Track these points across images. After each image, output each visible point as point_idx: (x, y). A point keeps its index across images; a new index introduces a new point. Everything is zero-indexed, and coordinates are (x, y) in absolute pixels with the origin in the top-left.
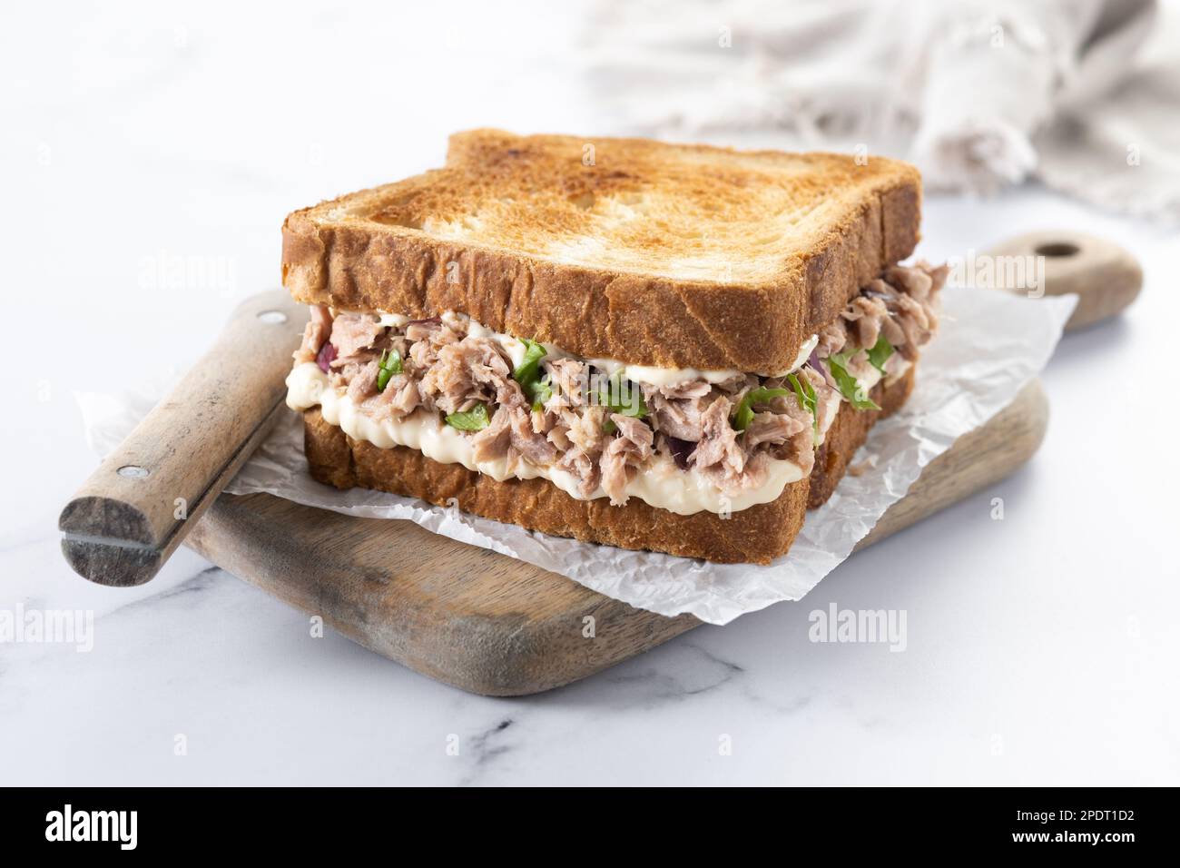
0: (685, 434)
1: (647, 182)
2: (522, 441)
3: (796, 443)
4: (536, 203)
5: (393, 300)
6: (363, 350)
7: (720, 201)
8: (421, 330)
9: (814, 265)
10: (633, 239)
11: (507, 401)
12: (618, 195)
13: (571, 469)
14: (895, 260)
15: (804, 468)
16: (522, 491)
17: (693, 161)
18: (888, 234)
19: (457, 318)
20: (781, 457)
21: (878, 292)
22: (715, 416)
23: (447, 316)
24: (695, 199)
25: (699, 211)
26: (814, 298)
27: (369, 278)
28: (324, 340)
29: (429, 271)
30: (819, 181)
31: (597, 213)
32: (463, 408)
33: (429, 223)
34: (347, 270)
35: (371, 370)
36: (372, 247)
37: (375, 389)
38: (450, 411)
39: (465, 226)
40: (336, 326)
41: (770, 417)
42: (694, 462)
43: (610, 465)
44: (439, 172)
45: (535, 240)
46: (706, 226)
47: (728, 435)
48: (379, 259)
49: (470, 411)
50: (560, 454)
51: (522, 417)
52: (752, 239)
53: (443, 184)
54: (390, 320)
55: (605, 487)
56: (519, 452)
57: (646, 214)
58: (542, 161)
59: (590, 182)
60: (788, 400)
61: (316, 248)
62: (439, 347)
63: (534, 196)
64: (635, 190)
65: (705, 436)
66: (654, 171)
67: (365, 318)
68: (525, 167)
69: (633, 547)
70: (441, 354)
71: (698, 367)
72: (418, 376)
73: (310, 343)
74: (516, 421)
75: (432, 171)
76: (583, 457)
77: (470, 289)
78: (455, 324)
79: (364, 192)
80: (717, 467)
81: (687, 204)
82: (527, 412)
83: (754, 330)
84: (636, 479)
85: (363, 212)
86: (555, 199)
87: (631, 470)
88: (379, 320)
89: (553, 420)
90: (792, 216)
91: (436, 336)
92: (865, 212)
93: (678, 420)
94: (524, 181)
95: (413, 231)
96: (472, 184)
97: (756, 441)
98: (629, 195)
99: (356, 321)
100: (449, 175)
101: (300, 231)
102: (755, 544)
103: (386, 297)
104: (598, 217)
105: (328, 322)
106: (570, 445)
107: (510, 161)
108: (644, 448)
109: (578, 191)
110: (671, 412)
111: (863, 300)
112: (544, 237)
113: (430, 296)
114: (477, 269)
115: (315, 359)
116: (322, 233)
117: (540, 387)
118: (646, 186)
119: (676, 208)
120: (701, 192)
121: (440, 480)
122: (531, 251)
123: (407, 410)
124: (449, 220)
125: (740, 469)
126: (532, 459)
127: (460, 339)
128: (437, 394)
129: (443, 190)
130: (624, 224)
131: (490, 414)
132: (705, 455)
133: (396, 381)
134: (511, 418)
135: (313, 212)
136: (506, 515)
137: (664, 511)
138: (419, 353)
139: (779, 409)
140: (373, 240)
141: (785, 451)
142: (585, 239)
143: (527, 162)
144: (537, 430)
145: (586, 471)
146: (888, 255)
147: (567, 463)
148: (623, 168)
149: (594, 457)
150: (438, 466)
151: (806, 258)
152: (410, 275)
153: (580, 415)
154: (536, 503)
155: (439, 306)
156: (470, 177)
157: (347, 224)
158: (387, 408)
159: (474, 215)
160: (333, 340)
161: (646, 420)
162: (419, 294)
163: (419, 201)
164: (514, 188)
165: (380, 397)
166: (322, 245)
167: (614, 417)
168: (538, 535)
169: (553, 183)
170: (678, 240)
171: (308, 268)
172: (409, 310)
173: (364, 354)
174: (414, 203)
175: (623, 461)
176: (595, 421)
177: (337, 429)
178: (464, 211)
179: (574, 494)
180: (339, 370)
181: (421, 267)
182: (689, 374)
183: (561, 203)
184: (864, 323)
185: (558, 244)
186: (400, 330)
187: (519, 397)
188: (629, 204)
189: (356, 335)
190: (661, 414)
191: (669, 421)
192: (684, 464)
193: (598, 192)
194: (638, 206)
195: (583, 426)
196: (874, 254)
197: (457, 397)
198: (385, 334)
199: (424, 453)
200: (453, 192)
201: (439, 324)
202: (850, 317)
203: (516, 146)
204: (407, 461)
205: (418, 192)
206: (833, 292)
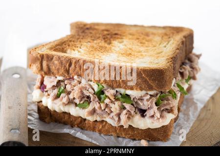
0: (143, 108)
1: (124, 36)
2: (99, 111)
3: (173, 108)
4: (96, 44)
5: (60, 73)
6: (54, 86)
7: (144, 41)
8: (69, 81)
10: (124, 54)
11: (94, 100)
12: (117, 40)
15: (175, 115)
16: (98, 124)
19: (79, 78)
20: (169, 112)
21: (186, 63)
22: (151, 103)
23: (76, 77)
24: (137, 41)
25: (139, 44)
27: (54, 67)
28: (42, 83)
29: (70, 65)
30: (168, 34)
31: (113, 46)
32: (82, 102)
33: (69, 51)
34: (47, 65)
35: (56, 91)
36: (54, 59)
37: (57, 97)
38: (78, 103)
39: (79, 52)
40: (45, 79)
41: (166, 102)
42: (146, 115)
43: (123, 117)
44: (69, 36)
45: (98, 55)
46: (142, 49)
47: (155, 108)
48: (56, 62)
49: (84, 103)
50: (109, 114)
51: (98, 105)
52: (155, 53)
53: (71, 39)
54: (60, 78)
55: (122, 123)
56: (98, 114)
57: (125, 46)
58: (95, 31)
59: (109, 36)
60: (170, 97)
61: (38, 59)
62: (75, 86)
63: (95, 42)
64: (122, 38)
65: (149, 108)
66: (124, 33)
67: (53, 78)
68: (91, 33)
69: (129, 138)
70: (75, 88)
71: (146, 90)
72: (69, 93)
73: (38, 84)
74: (97, 106)
75: (67, 36)
76: (116, 115)
77: (82, 69)
78: (78, 79)
79: (50, 43)
80: (153, 116)
81: (136, 42)
82: (99, 103)
84: (131, 120)
85: (51, 49)
86: (101, 42)
87: (129, 118)
88: (56, 78)
89: (107, 105)
90: (164, 45)
91: (73, 83)
92: (183, 43)
93: (141, 104)
94: (91, 37)
95: (65, 54)
96: (78, 39)
97: (162, 109)
98: (120, 40)
99: (51, 78)
100: (72, 36)
101: (34, 55)
102: (163, 136)
103: (58, 72)
105: (43, 78)
106: (112, 112)
107: (87, 31)
109: (106, 40)
110: (139, 102)
111: (184, 66)
112: (100, 54)
113: (70, 72)
115: (40, 88)
116: (40, 55)
117: (102, 96)
119: (133, 44)
120: (138, 39)
121: (75, 121)
122: (98, 59)
123: (66, 103)
124: (74, 50)
125: (159, 117)
126: (101, 115)
127: (80, 83)
128: (74, 98)
129: (71, 41)
130: (120, 49)
131: (89, 104)
132: (148, 114)
133: (63, 95)
134: (95, 105)
135: (37, 49)
136: (94, 130)
137: (138, 129)
138: (68, 87)
139: (168, 100)
140: (54, 57)
141: (170, 111)
142: (111, 54)
143: (91, 31)
144: (103, 109)
145: (117, 119)
146: (187, 53)
147: (111, 117)
148: (116, 32)
149: (119, 115)
150: (75, 117)
151: (172, 58)
152: (65, 66)
153: (114, 104)
154: (102, 127)
155: (73, 74)
157: (47, 53)
158: (61, 102)
159: (80, 48)
160: (45, 83)
161: (132, 104)
162: (68, 71)
163: (65, 45)
164: (89, 40)
165: (59, 99)
166: (40, 59)
167: (124, 104)
168: (102, 135)
169: (99, 38)
170: (136, 54)
171: (36, 65)
172: (65, 75)
173: (54, 87)
174: (64, 45)
175: (127, 116)
176: (119, 105)
177: (47, 107)
178: (77, 47)
179: (113, 125)
180: (47, 91)
181: (67, 65)
182: (144, 92)
183: (103, 44)
184: (185, 72)
185: (104, 56)
186: (63, 81)
187: (97, 99)
188: (120, 43)
189: (51, 82)
190: (136, 103)
191: (139, 104)
192: (143, 116)
193: (112, 39)
194: (123, 44)
195: (115, 107)
196: (184, 53)
197: (80, 99)
198: (59, 82)
199: (71, 114)
200: (74, 41)
201: (74, 79)
202: (181, 71)
203: (88, 26)
204: (66, 116)
205: (65, 42)
206: (177, 66)
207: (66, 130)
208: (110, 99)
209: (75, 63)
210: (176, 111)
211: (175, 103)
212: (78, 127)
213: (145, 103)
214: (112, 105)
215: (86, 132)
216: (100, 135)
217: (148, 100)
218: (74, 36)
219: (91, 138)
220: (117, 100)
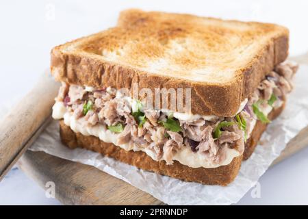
0: (195, 139)
1: (188, 33)
2: (135, 138)
3: (238, 143)
4: (146, 42)
5: (90, 82)
7: (214, 42)
8: (99, 94)
9: (247, 73)
10: (179, 60)
11: (130, 123)
12: (177, 39)
13: (153, 149)
14: (279, 63)
15: (240, 152)
16: (135, 155)
17: (207, 23)
18: (277, 54)
19: (113, 91)
20: (232, 148)
21: (271, 77)
22: (206, 133)
23: (109, 89)
24: (206, 41)
25: (206, 47)
26: (246, 85)
27: (81, 74)
28: (66, 94)
29: (102, 72)
30: (252, 33)
31: (168, 47)
32: (113, 125)
33: (105, 52)
34: (73, 70)
35: (81, 107)
36: (82, 62)
37: (83, 114)
38: (109, 125)
39: (118, 54)
40: (71, 89)
41: (227, 133)
42: (198, 149)
43: (167, 149)
44: (112, 29)
45: (142, 60)
46: (207, 54)
47: (211, 140)
48: (84, 67)
49: (116, 125)
50: (149, 144)
51: (135, 130)
52: (224, 60)
53: (113, 34)
54: (89, 89)
55: (165, 157)
56: (134, 142)
57: (186, 48)
58: (151, 23)
59: (168, 33)
60: (235, 126)
61: (62, 61)
62: (106, 101)
63: (146, 40)
65: (203, 140)
66: (192, 28)
67: (80, 87)
68: (145, 26)
70: (106, 104)
71: (200, 114)
72: (98, 111)
73: (61, 95)
74: (132, 130)
76: (157, 146)
77: (117, 79)
78: (111, 92)
79: (83, 38)
80: (207, 152)
82: (137, 128)
83: (222, 101)
84: (177, 155)
85: (81, 47)
86: (153, 40)
87: (174, 151)
88: (85, 88)
89: (146, 131)
91: (105, 97)
93: (193, 134)
94: (143, 32)
95: (98, 57)
96: (124, 34)
97: (222, 142)
98: (181, 39)
99: (77, 88)
100: (115, 30)
101: (56, 55)
102: (221, 179)
103: (87, 81)
104: (167, 49)
105: (68, 86)
106: (152, 141)
107: (140, 23)
108: (180, 144)
109: (163, 37)
111: (266, 82)
112: (146, 59)
113: (103, 81)
114: (119, 73)
115: (63, 101)
116: (64, 56)
117: (142, 118)
118: (187, 35)
119: (198, 45)
120: (207, 38)
121: (106, 148)
122: (140, 66)
123: (93, 124)
124: (112, 51)
125: (215, 154)
126: (139, 144)
127: (113, 98)
128: (104, 118)
129: (112, 37)
130: (177, 53)
131: (124, 127)
132: (203, 147)
133: (90, 112)
135: (62, 47)
136: (130, 162)
137: (187, 166)
138: (98, 103)
139: (231, 129)
140: (82, 60)
141: (233, 146)
142: (161, 60)
143: (146, 24)
144: (140, 135)
145: (158, 151)
146: (276, 62)
147: (151, 148)
148: (179, 27)
149: (161, 146)
150: (106, 143)
151: (244, 70)
152: (95, 73)
153: (156, 130)
154: (141, 159)
155: (106, 85)
156: (123, 30)
157: (74, 53)
158: (86, 123)
159: (122, 48)
160: (69, 94)
161: (180, 133)
162: (99, 80)
163: (103, 42)
164: (139, 35)
165: (83, 119)
166: (64, 60)
167: (168, 132)
168: (142, 171)
169: (154, 33)
170: (196, 60)
171: (59, 68)
172: (95, 86)
173: (79, 101)
174: (101, 43)
175: (172, 148)
176: (161, 133)
177: (69, 128)
178: (118, 46)
179: (154, 159)
180: (71, 106)
181: (99, 71)
182: (197, 117)
183: (154, 42)
184: (266, 91)
185: (151, 62)
186: (92, 93)
187: (134, 122)
188: (180, 43)
189: (77, 94)
190: (186, 131)
191: (189, 133)
192: (194, 150)
193: (170, 37)
194: (184, 44)
195: (157, 135)
196: (271, 62)
197: (111, 120)
198: (87, 94)
199: (101, 138)
200: (116, 38)
201: (106, 92)
202: (261, 88)
203: (143, 16)
204: (95, 140)
205: (103, 38)
206: (254, 81)
208: (151, 124)
209: (109, 69)
210: (242, 147)
211: (242, 136)
212: (110, 156)
213: (199, 132)
214: (152, 132)
215: (120, 164)
216: (139, 172)
217: (202, 128)
218: (120, 29)
219: (124, 174)
220: (160, 125)
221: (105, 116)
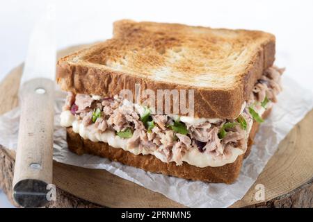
0: (202, 140)
1: (182, 42)
2: (144, 142)
3: (241, 142)
4: (145, 53)
5: (97, 91)
6: (88, 107)
7: (209, 50)
8: (107, 102)
9: (245, 77)
10: (180, 68)
11: (139, 128)
12: (173, 48)
13: (162, 152)
14: (268, 67)
15: (244, 150)
16: (144, 159)
17: (197, 32)
18: (266, 59)
19: (120, 99)
20: (235, 147)
21: (263, 81)
22: (213, 134)
23: (116, 97)
24: (200, 49)
25: (202, 54)
26: (245, 89)
27: (88, 83)
28: (73, 102)
29: (109, 81)
30: (241, 40)
31: (166, 56)
32: (123, 130)
33: (108, 62)
34: (80, 80)
35: (90, 114)
36: (89, 72)
37: (91, 122)
38: (118, 131)
39: (122, 63)
40: (77, 98)
41: (232, 133)
42: (205, 149)
43: (176, 151)
44: (111, 40)
45: (146, 69)
46: (204, 61)
47: (218, 140)
48: (91, 77)
49: (125, 131)
50: (158, 147)
51: (145, 134)
52: (222, 67)
53: (112, 45)
54: (96, 97)
55: (174, 159)
56: (143, 146)
57: (184, 56)
58: (145, 34)
59: (162, 42)
60: (238, 127)
61: (69, 72)
62: (114, 109)
63: (144, 49)
64: (180, 46)
65: (209, 140)
66: (184, 37)
67: (87, 96)
68: (139, 37)
69: (184, 178)
70: (114, 111)
71: (206, 117)
72: (107, 118)
73: (68, 104)
74: (142, 135)
75: (108, 40)
76: (166, 148)
78: (118, 100)
80: (214, 151)
81: (197, 51)
82: (146, 132)
83: (226, 105)
84: (185, 156)
85: (85, 58)
86: (151, 50)
87: (183, 152)
88: (91, 97)
89: (155, 135)
90: (234, 56)
91: (113, 104)
92: (259, 53)
93: (200, 135)
94: (140, 42)
95: (103, 66)
96: (122, 45)
97: (227, 142)
98: (177, 48)
99: (84, 97)
100: (114, 41)
101: (63, 66)
102: (227, 176)
103: (94, 90)
104: (167, 58)
105: (74, 96)
106: (161, 144)
107: (134, 34)
108: (188, 145)
109: (159, 47)
110: (197, 132)
111: (259, 85)
112: (149, 67)
113: (110, 89)
114: (126, 82)
115: (70, 109)
116: (71, 67)
117: (150, 123)
118: (182, 44)
119: (194, 53)
120: (201, 46)
121: (115, 153)
122: (145, 74)
123: (103, 130)
124: (115, 61)
125: (222, 152)
126: (148, 148)
128: (113, 125)
129: (112, 48)
130: (176, 61)
131: (133, 132)
132: (208, 147)
133: (99, 120)
134: (140, 134)
135: (68, 59)
136: (138, 165)
137: (195, 166)
138: (107, 110)
139: (234, 130)
140: (89, 70)
141: (237, 145)
142: (164, 68)
143: (140, 34)
144: (150, 139)
145: (167, 153)
146: (266, 66)
147: (160, 150)
148: (173, 36)
149: (170, 148)
150: (114, 148)
151: (242, 76)
152: (102, 83)
153: (165, 134)
154: (149, 163)
155: (113, 93)
156: (121, 42)
157: (80, 64)
158: (97, 129)
159: (124, 58)
160: (76, 103)
161: (188, 135)
162: (106, 89)
163: (104, 53)
164: (137, 46)
165: (93, 125)
166: (71, 71)
167: (177, 134)
168: (149, 173)
169: (150, 43)
170: (196, 67)
171: (66, 79)
172: (103, 94)
173: (88, 109)
174: (102, 53)
175: (181, 150)
176: (170, 136)
177: (78, 134)
178: (120, 57)
179: (163, 160)
180: (79, 114)
181: (106, 80)
182: (203, 120)
183: (154, 52)
184: (260, 94)
185: (154, 71)
186: (100, 102)
187: (143, 127)
188: (177, 52)
189: (85, 102)
190: (193, 133)
191: (196, 135)
192: (202, 150)
193: (166, 47)
194: (181, 53)
195: (166, 138)
196: (261, 68)
197: (120, 126)
198: (95, 102)
199: (109, 144)
200: (116, 48)
201: (113, 100)
202: (256, 91)
203: (136, 27)
204: (103, 146)
205: (104, 49)
206: (250, 85)
207: (102, 166)
208: (159, 128)
209: (116, 78)
210: (245, 145)
211: (244, 135)
212: (118, 161)
213: (205, 133)
214: (161, 135)
215: (128, 168)
216: (146, 174)
217: (208, 130)
218: (117, 40)
219: (134, 177)
220: (169, 128)
221: (114, 122)
